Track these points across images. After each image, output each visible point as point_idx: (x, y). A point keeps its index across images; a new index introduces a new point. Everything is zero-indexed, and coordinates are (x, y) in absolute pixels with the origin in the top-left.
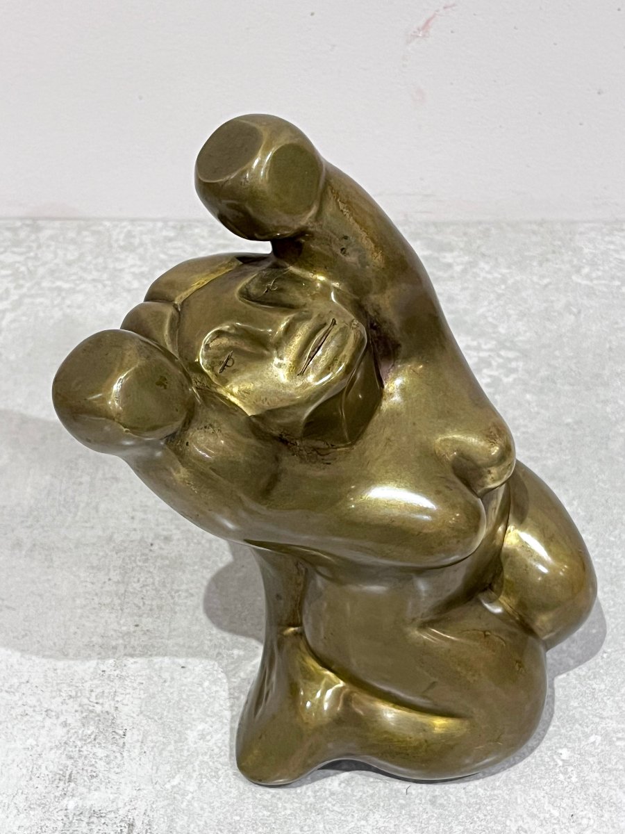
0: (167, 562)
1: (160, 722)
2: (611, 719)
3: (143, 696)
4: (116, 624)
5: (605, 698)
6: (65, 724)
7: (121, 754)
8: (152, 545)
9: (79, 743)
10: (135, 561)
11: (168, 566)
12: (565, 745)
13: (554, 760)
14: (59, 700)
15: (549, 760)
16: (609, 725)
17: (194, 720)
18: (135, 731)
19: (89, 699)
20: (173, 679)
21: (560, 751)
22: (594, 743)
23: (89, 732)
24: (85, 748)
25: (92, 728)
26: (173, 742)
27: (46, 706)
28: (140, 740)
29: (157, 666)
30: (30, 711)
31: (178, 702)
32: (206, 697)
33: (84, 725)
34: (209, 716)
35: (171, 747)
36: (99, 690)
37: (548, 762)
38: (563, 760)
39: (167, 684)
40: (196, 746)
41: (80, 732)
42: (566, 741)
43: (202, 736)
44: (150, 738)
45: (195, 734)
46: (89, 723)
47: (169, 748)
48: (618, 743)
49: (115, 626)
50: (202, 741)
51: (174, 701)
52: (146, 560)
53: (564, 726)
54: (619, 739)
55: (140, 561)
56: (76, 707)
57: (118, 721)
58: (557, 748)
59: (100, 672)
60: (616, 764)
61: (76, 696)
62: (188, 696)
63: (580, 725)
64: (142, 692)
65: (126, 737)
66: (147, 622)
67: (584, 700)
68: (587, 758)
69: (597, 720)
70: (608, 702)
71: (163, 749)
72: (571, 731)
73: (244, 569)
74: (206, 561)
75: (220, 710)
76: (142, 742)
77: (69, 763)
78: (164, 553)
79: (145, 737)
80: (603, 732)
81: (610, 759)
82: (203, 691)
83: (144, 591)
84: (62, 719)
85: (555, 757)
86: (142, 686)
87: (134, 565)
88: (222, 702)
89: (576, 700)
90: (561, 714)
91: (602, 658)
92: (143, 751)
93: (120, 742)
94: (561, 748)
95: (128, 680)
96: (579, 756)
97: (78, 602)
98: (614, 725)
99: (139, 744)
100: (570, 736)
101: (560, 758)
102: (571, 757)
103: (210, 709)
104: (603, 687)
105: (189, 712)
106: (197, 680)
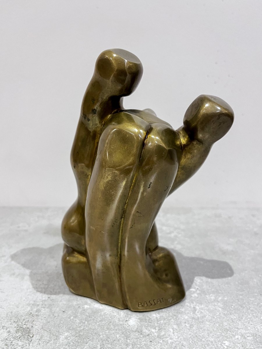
1: (50, 332)
2: (242, 329)
3: (44, 322)
5: (238, 322)
6: (9, 332)
7: (29, 344)
9: (12, 339)
12: (226, 340)
13: (222, 346)
14: (10, 323)
15: (220, 346)
16: (242, 331)
17: (64, 331)
18: (38, 336)
19: (22, 323)
20: (58, 316)
21: (224, 342)
22: (238, 338)
23: (18, 335)
24: (14, 341)
25: (20, 334)
26: (53, 340)
27: (3, 325)
28: (39, 339)
29: (53, 311)
31: (59, 324)
32: (71, 323)
33: (16, 333)
34: (71, 330)
35: (52, 342)
36: (28, 320)
37: (220, 347)
38: (226, 346)
39: (56, 318)
40: (63, 342)
41: (14, 335)
42: (226, 338)
43: (66, 338)
44: (43, 338)
45: (63, 337)
46: (19, 332)
47: (51, 342)
48: (248, 338)
49: (41, 298)
50: (66, 340)
51: (57, 324)
53: (223, 332)
54: (248, 336)
56: (16, 325)
57: (31, 331)
58: (222, 341)
59: (30, 313)
61: (17, 322)
62: (63, 322)
63: (230, 332)
64: (45, 321)
65: (33, 338)
67: (229, 322)
68: (237, 345)
69: (236, 330)
70: (239, 323)
71: (48, 343)
72: (227, 334)
75: (76, 328)
76: (40, 340)
79: (41, 338)
80: (240, 334)
81: (247, 345)
82: (70, 320)
84: (8, 330)
85: (223, 345)
86: (45, 319)
88: (77, 324)
89: (226, 322)
90: (221, 328)
91: (232, 308)
92: (39, 343)
93: (30, 340)
94: (224, 341)
95: (40, 316)
96: (233, 344)
97: (29, 290)
98: (244, 331)
99: (38, 340)
100: (227, 336)
101: (225, 345)
102: (229, 344)
103: (72, 327)
104: (235, 318)
105: (62, 328)
106: (68, 316)
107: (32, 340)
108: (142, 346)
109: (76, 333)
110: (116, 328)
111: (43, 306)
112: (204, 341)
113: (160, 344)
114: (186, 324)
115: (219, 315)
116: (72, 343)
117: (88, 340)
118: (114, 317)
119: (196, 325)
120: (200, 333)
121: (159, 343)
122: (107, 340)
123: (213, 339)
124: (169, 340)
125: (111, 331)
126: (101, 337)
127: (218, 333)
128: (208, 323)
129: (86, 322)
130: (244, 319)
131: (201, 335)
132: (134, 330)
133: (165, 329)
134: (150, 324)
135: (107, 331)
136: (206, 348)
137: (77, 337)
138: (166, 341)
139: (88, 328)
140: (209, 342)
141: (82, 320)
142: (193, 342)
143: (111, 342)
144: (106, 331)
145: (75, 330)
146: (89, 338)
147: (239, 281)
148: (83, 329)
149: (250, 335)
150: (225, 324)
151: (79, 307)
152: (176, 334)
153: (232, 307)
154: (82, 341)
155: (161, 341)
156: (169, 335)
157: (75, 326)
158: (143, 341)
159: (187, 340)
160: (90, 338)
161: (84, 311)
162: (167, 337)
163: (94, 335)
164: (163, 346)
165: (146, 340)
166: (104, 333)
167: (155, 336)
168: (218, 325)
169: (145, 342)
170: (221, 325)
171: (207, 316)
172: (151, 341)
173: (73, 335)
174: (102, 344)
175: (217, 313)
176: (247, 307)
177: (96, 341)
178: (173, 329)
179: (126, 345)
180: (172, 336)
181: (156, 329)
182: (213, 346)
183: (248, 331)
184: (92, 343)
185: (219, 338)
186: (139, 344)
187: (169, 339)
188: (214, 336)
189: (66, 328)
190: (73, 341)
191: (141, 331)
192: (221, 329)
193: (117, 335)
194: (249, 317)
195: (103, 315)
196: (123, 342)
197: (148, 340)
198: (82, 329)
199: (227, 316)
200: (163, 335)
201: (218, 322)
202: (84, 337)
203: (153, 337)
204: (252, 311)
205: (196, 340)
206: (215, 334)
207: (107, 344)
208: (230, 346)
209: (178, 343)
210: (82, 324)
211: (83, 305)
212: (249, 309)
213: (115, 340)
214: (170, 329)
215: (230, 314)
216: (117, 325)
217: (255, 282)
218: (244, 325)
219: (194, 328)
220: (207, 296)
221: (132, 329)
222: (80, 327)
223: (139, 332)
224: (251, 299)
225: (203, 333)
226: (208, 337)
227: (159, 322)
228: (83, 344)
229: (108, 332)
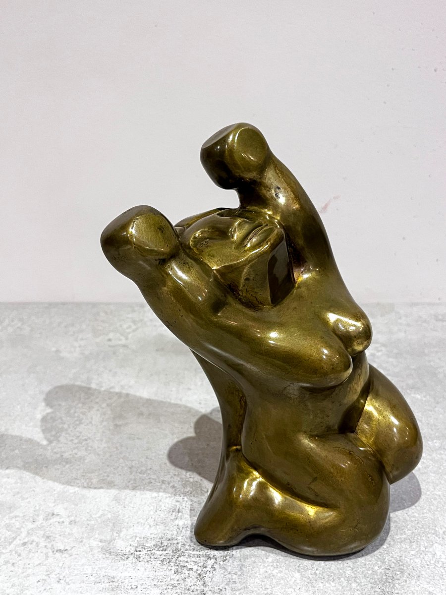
6: (173, 487)
19: (185, 475)
23: (187, 490)
25: (189, 489)
27: (162, 479)
30: (153, 481)
33: (184, 487)
41: (182, 490)
46: (187, 486)
56: (179, 479)
77: (178, 504)
84: (171, 484)
112: (429, 495)
140: (436, 496)
171: (431, 467)
220: (430, 443)
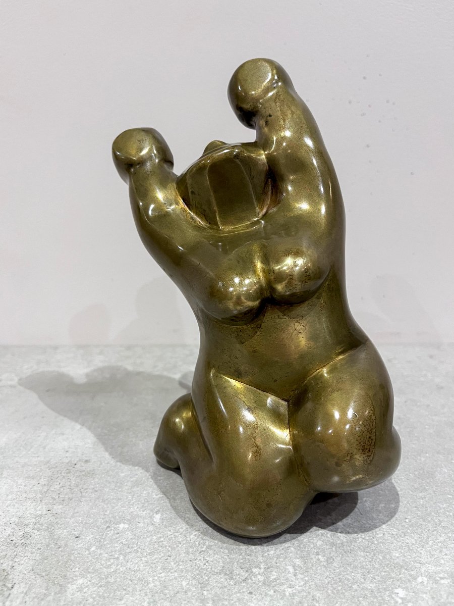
0: (83, 473)
1: (47, 577)
2: (429, 564)
3: (37, 558)
4: (33, 510)
5: (419, 549)
7: (4, 603)
8: (76, 464)
10: (61, 473)
11: (83, 475)
12: (399, 586)
13: (393, 598)
15: (389, 599)
16: (430, 568)
17: (76, 576)
18: (23, 585)
20: (66, 545)
21: (396, 591)
22: (422, 582)
26: (53, 594)
28: (25, 592)
29: (56, 537)
31: (66, 562)
32: (90, 558)
34: (89, 573)
35: (50, 598)
37: (388, 601)
38: (401, 598)
39: (60, 549)
40: (73, 597)
43: (80, 590)
44: (34, 590)
45: (75, 587)
47: (48, 599)
48: (442, 581)
49: (33, 511)
50: (79, 592)
51: (62, 562)
52: (69, 472)
53: (393, 571)
54: (441, 578)
55: (64, 473)
57: (10, 577)
58: (393, 588)
59: (9, 541)
60: (448, 598)
62: (76, 558)
63: (406, 570)
64: (38, 555)
65: (13, 590)
66: (58, 508)
67: (402, 551)
68: (421, 595)
69: (418, 565)
70: (422, 552)
71: (42, 599)
72: (400, 574)
73: (137, 476)
74: (111, 472)
75: (101, 568)
76: (26, 594)
78: (83, 468)
79: (30, 589)
80: (426, 574)
81: (441, 595)
82: (89, 554)
83: (62, 490)
85: (393, 596)
86: (39, 551)
87: (59, 475)
88: (103, 562)
89: (396, 551)
90: (388, 562)
91: (406, 522)
92: (24, 601)
93: (6, 593)
94: (396, 588)
95: (29, 546)
96: (414, 594)
97: (10, 497)
98: (434, 568)
99: (23, 595)
100: (401, 579)
101: (398, 596)
102: (407, 595)
103: (92, 568)
104: (414, 542)
105: (73, 570)
106: (86, 546)
107: (10, 594)
108: (232, 602)
109: (101, 579)
110: (181, 567)
111: (37, 526)
113: (269, 599)
114: (320, 557)
115: (382, 537)
116: (91, 600)
117: (124, 592)
118: (178, 546)
119: (339, 559)
120: (347, 574)
121: (266, 595)
122: (162, 592)
123: (373, 586)
124: (286, 590)
125: (172, 573)
126: (151, 585)
127: (383, 574)
128: (362, 554)
129: (121, 557)
130: (430, 543)
131: (350, 578)
132: (216, 571)
133: (277, 567)
134: (248, 557)
135: (163, 575)
136: (360, 603)
137: (101, 586)
138: (281, 591)
139: (124, 568)
140: (366, 592)
141: (113, 553)
142: (335, 591)
143: (171, 596)
144: (160, 574)
145: (99, 574)
146: (125, 590)
147: (416, 473)
148: (115, 571)
149: (446, 575)
150: (394, 554)
151: (108, 527)
152: (300, 576)
153: (407, 520)
154: (111, 595)
155: (272, 592)
156: (287, 579)
157: (98, 566)
158: (236, 593)
159: (322, 589)
160: (128, 589)
161: (118, 535)
162: (283, 584)
163: (136, 582)
164: (275, 603)
165: (241, 591)
166: (156, 578)
167: (259, 582)
168: (381, 558)
169: (238, 595)
170: (388, 556)
172: (251, 593)
173: (93, 583)
174: (152, 600)
175: (378, 534)
176: (434, 521)
177: (139, 595)
178: (294, 567)
179: (201, 602)
180: (292, 581)
181: (260, 569)
182: (375, 600)
183: (441, 568)
184: (131, 598)
185: (385, 582)
186: (226, 599)
187: (288, 587)
188: (375, 579)
189: (81, 569)
190: (94, 596)
191: (231, 573)
192: (388, 564)
193: (182, 581)
194: (440, 539)
195: (155, 542)
196: (194, 596)
197: (244, 590)
198: (112, 570)
199: (398, 539)
200: (275, 579)
201: (381, 552)
202: (115, 588)
203: (254, 583)
204: (444, 527)
205: (340, 588)
206: (378, 575)
207: (163, 601)
208: (409, 598)
209: (305, 594)
210: (112, 561)
211: (116, 524)
212: (440, 524)
213: (178, 592)
214: (288, 567)
215: (403, 535)
216: (183, 562)
217: (445, 473)
218: (432, 555)
219: (335, 564)
221: (213, 569)
222: (109, 567)
223: (226, 574)
224: (441, 506)
225: (353, 574)
226: (362, 580)
227: (266, 554)
228: (114, 601)
229: (165, 576)
